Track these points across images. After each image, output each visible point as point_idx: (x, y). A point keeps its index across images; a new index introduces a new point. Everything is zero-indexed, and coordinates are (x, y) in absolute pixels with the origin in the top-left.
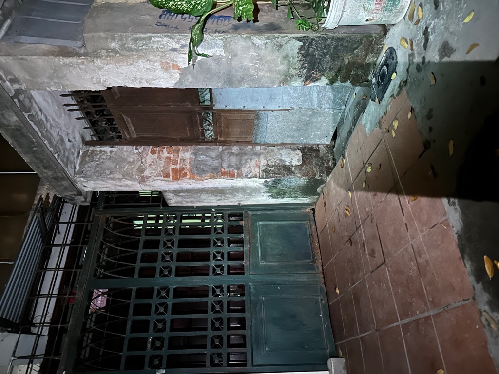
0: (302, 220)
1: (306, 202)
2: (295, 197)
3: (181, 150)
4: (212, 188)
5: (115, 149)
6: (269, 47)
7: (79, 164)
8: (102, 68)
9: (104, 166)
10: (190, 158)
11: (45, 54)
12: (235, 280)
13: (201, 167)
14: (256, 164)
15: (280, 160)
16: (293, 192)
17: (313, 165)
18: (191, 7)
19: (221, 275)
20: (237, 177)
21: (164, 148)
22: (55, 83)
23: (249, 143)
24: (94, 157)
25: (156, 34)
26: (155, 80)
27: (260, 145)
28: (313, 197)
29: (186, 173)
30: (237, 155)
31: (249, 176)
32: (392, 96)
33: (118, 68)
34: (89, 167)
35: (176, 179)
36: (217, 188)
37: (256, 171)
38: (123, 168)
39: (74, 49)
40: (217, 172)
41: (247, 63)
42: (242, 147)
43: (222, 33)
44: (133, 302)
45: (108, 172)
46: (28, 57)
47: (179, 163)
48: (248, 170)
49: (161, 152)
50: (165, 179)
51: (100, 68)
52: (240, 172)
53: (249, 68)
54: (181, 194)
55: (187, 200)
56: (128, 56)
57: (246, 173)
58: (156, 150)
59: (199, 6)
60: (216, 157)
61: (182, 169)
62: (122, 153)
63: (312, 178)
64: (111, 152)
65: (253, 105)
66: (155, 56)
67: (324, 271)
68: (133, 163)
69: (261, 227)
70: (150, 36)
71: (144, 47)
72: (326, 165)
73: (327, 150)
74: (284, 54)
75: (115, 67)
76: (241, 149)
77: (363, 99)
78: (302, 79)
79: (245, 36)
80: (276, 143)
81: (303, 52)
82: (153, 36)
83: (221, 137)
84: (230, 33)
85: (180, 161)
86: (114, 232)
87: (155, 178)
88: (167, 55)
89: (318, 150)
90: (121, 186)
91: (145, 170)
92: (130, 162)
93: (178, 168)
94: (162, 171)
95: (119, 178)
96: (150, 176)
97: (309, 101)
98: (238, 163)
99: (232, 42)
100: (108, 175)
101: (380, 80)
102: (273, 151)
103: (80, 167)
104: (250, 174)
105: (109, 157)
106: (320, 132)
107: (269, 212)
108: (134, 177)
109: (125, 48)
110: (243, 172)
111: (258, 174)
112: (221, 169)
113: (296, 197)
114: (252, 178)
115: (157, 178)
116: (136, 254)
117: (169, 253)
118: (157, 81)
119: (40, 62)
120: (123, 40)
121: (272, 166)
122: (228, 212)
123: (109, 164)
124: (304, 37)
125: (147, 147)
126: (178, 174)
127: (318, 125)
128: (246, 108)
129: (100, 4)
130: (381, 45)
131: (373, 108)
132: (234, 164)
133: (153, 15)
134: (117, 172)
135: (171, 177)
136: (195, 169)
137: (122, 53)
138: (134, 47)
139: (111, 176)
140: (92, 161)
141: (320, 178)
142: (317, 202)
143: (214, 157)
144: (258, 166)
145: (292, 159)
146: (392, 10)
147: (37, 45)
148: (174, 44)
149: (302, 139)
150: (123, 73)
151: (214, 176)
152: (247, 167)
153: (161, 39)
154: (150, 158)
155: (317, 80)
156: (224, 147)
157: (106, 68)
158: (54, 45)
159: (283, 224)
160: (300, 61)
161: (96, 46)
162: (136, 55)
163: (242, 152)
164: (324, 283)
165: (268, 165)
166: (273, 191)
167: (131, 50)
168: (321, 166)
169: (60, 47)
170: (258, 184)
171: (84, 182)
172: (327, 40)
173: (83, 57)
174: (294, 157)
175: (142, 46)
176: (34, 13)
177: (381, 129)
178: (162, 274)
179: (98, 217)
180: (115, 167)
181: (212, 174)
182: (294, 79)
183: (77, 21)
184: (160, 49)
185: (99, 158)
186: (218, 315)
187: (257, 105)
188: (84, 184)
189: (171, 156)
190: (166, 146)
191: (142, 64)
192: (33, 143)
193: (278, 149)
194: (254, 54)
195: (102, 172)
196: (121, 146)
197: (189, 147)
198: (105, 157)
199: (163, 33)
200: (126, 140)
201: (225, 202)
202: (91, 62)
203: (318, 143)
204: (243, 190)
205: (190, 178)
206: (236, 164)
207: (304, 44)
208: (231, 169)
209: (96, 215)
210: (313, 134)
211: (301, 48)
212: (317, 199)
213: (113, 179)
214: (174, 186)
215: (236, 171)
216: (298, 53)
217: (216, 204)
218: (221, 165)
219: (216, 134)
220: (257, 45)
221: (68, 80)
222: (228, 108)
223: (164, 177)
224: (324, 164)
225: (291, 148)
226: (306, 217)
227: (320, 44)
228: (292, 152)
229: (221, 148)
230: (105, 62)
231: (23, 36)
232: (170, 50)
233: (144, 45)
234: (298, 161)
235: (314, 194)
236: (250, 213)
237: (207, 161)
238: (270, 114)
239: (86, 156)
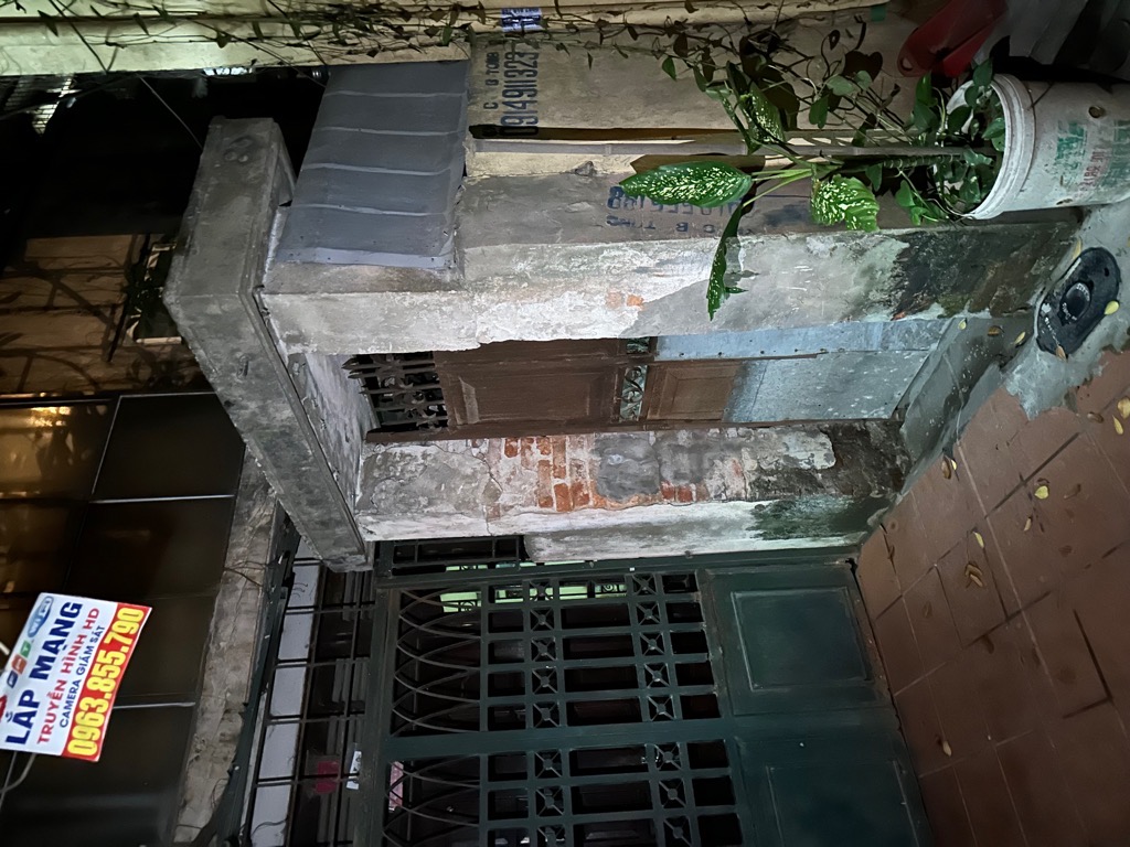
0: (831, 587)
1: (836, 544)
2: (815, 536)
3: (567, 444)
4: (637, 523)
5: (432, 449)
6: (839, 255)
7: (361, 486)
8: (486, 309)
9: (413, 487)
10: (591, 462)
11: (376, 287)
12: (703, 730)
13: (618, 482)
14: (734, 470)
15: (787, 458)
16: (812, 526)
17: (861, 466)
18: (704, 192)
19: (669, 719)
20: (698, 500)
21: (532, 441)
22: (380, 340)
23: (713, 422)
24: (391, 468)
25: (614, 244)
26: (586, 326)
27: (737, 425)
28: (854, 534)
29: (587, 495)
30: (690, 450)
31: (724, 497)
32: (1108, 348)
33: (517, 308)
34: (382, 491)
35: (565, 508)
36: (649, 523)
37: (737, 485)
38: (454, 490)
39: (431, 274)
40: (652, 490)
41: (784, 285)
42: (697, 431)
43: (747, 234)
44: (485, 786)
45: (423, 501)
46: (339, 295)
47: (568, 473)
48: (720, 483)
49: (527, 451)
50: (544, 510)
51: (481, 310)
52: (702, 487)
53: (785, 295)
54: (567, 539)
55: (577, 549)
56: (545, 287)
57: (716, 492)
58: (517, 448)
59: (721, 191)
60: (646, 457)
61: (578, 487)
62: (448, 458)
63: (862, 496)
64: (425, 456)
65: (740, 350)
66: (600, 284)
67: (895, 702)
68: (473, 477)
69: (740, 604)
70: (602, 249)
71: (582, 268)
72: (888, 466)
73: (887, 432)
74: (865, 266)
75: (513, 306)
76: (696, 437)
77: (993, 335)
78: (892, 309)
79: (794, 237)
80: (772, 420)
81: (906, 259)
82: (607, 248)
83: (654, 413)
84: (763, 233)
85: (571, 470)
86: (422, 628)
87: (522, 509)
88: (625, 281)
89: (865, 433)
90: (447, 528)
91: (500, 493)
92: (467, 476)
93: (569, 485)
94: (535, 492)
95: (447, 514)
96: (511, 504)
97: (862, 338)
98: (695, 468)
99: (766, 250)
100: (425, 507)
101: (1065, 310)
102: (768, 438)
103: (364, 493)
104: (724, 492)
105: (421, 468)
106: (874, 395)
107: (753, 570)
108: (480, 508)
109: (542, 272)
110: (709, 489)
111: (743, 491)
112: (660, 484)
113: (818, 536)
114: (730, 500)
115: (526, 509)
116: (477, 676)
117: (548, 672)
118: (589, 328)
119: (362, 301)
120: (543, 258)
121: (772, 473)
122: (663, 572)
123: (423, 482)
124: (916, 233)
125: (495, 442)
126: (570, 498)
127: (872, 381)
128: (723, 356)
129: (478, 179)
130: (1067, 240)
131: (1045, 364)
132: (688, 472)
133: (595, 201)
134: (443, 499)
135: (555, 505)
136: (605, 485)
137: (536, 280)
138: (562, 268)
139: (432, 509)
140: (389, 478)
141: (880, 496)
142: (864, 547)
143: (641, 456)
144: (740, 473)
145: (813, 455)
146: (1115, 182)
147: (353, 267)
148: (646, 259)
149: (830, 410)
150: (524, 318)
151: (647, 500)
152: (716, 476)
153: (621, 253)
154: (505, 465)
155: (921, 310)
156: (660, 434)
157: (494, 308)
158: (387, 267)
159: (789, 596)
160: (894, 277)
161: (485, 269)
162: (560, 283)
163: (701, 442)
164: (900, 729)
165: (760, 470)
166: (769, 526)
167: (555, 274)
168: (880, 469)
169: (400, 270)
170: (739, 512)
171: (372, 523)
172: (962, 236)
173: (453, 292)
174: (815, 449)
175: (579, 267)
176: (330, 197)
177: (1075, 411)
178: (539, 722)
179: (383, 594)
180: (438, 488)
181: (643, 495)
182: (873, 310)
183: (420, 212)
184: (613, 271)
185: (402, 471)
186: (675, 812)
187: (749, 349)
188: (370, 528)
189: (550, 458)
190: (535, 438)
191: (569, 298)
192: (306, 457)
193: (777, 433)
194: (804, 268)
195: (413, 501)
196: (443, 442)
197: (584, 436)
198: (413, 469)
199: (628, 240)
200: (454, 428)
201: (657, 551)
202: (467, 300)
203: (866, 417)
204: (704, 525)
205: (595, 507)
206: (692, 471)
207: (912, 246)
208: (683, 483)
209: (379, 591)
210: (857, 400)
211: (903, 253)
212: (864, 540)
213: (435, 515)
214: (559, 523)
215: (693, 487)
216: (894, 262)
217: (636, 556)
218: (660, 474)
219: (644, 409)
220: (815, 252)
221: (408, 334)
222: (686, 357)
223: (542, 506)
224: (884, 464)
225: (805, 431)
226: (836, 578)
227: (944, 245)
228: (809, 439)
229: (652, 436)
230: (496, 299)
231: (319, 249)
232: (634, 271)
233: (583, 264)
234: (828, 460)
235: (859, 529)
236: (710, 572)
237: (627, 466)
238: (772, 365)
239: (372, 469)
